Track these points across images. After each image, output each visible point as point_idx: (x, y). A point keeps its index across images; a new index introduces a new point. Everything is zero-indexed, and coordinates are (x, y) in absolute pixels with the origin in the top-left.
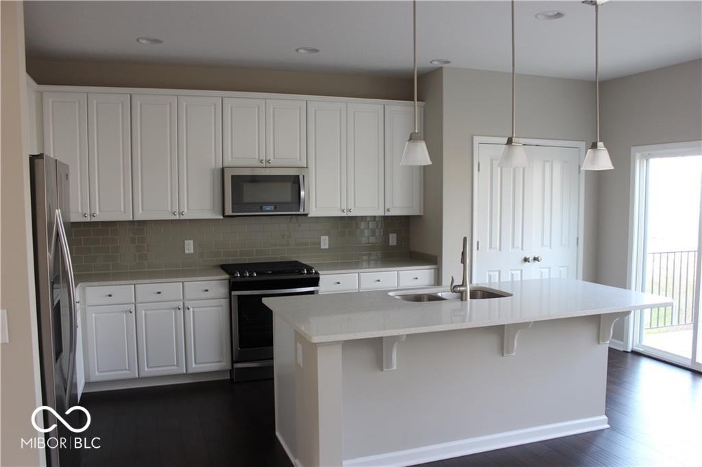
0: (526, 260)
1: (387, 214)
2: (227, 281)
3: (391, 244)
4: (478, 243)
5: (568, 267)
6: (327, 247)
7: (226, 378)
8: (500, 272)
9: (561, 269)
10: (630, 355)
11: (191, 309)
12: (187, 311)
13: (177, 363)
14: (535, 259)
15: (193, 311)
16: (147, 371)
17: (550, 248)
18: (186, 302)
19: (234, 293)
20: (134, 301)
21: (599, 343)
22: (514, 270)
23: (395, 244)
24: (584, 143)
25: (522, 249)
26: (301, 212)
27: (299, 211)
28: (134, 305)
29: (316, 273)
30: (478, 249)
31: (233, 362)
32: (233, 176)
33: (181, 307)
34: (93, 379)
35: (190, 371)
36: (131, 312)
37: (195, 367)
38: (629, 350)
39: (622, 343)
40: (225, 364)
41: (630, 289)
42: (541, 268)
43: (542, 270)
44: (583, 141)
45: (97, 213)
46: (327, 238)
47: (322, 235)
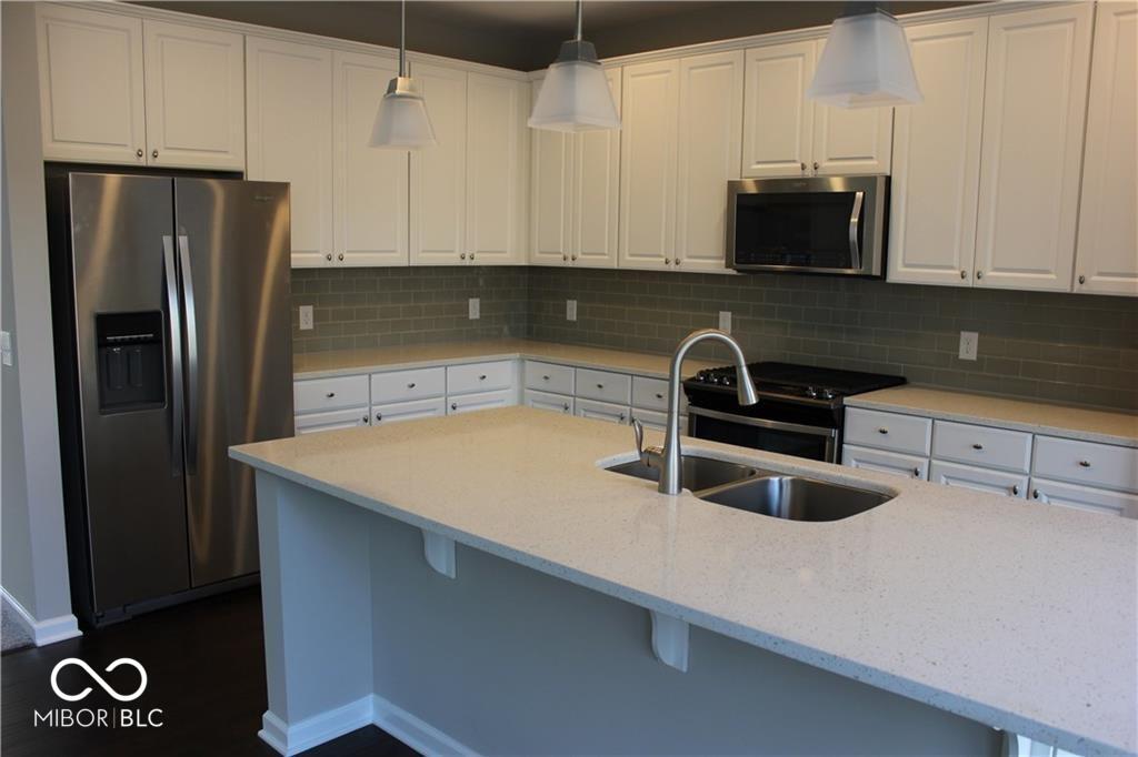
1: (1078, 290)
6: (974, 357)
20: (573, 393)
26: (856, 269)
27: (850, 267)
29: (834, 398)
32: (735, 197)
36: (567, 409)
45: (580, 256)
46: (975, 336)
47: (963, 330)
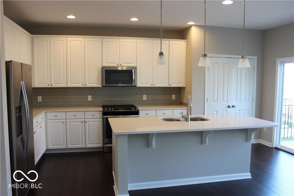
0: (229, 107)
1: (170, 86)
2: (102, 112)
3: (173, 99)
4: (207, 99)
5: (248, 110)
6: (146, 99)
7: (101, 150)
8: (217, 111)
9: (245, 111)
10: (274, 149)
11: (87, 123)
12: (86, 123)
13: (82, 143)
14: (233, 106)
15: (88, 123)
16: (70, 146)
17: (240, 102)
18: (85, 120)
19: (104, 116)
20: (65, 118)
21: (247, 142)
22: (223, 111)
23: (174, 99)
24: (257, 57)
25: (227, 102)
26: (133, 85)
27: (132, 84)
28: (65, 120)
29: (138, 109)
30: (207, 102)
31: (104, 144)
32: (105, 70)
33: (84, 121)
34: (49, 148)
35: (87, 147)
36: (64, 123)
37: (89, 145)
38: (274, 147)
39: (271, 144)
40: (100, 145)
41: (275, 122)
42: (236, 110)
43: (236, 111)
44: (256, 56)
45: (53, 84)
46: (146, 96)
47: (144, 95)
